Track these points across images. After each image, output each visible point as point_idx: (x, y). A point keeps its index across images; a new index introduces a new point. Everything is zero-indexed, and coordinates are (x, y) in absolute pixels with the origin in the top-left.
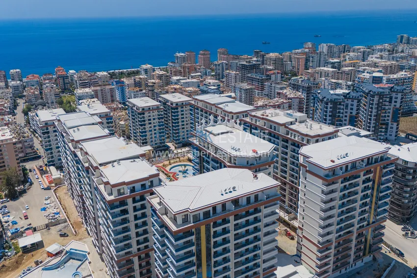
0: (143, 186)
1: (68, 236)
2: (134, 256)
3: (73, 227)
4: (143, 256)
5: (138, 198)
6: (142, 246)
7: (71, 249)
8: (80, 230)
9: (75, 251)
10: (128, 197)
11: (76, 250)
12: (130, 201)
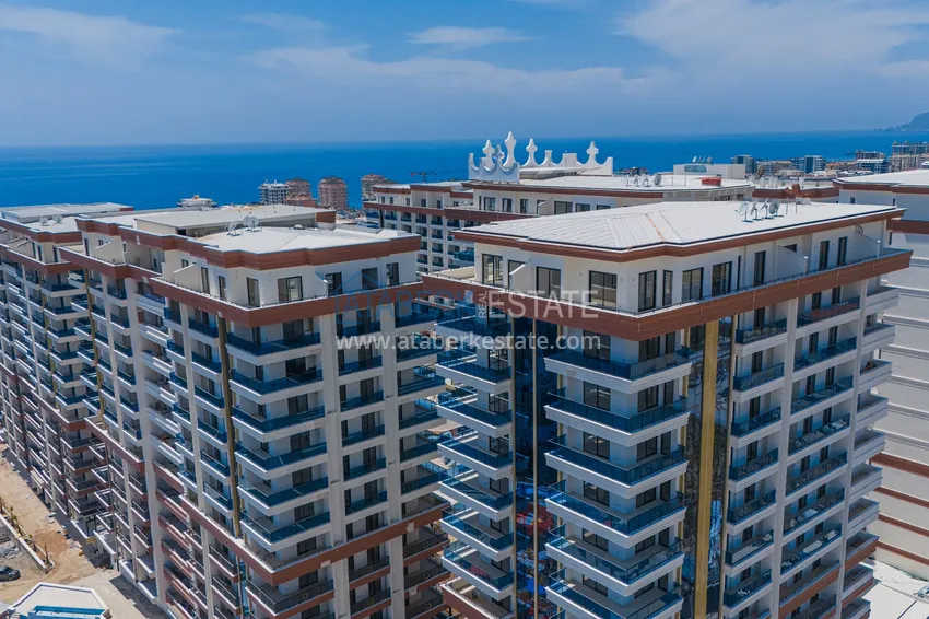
0: (369, 276)
1: (18, 576)
2: (334, 557)
3: (35, 550)
4: (361, 558)
5: (351, 318)
6: (359, 517)
7: (38, 609)
8: (61, 555)
9: (55, 614)
10: (321, 308)
11: (58, 610)
12: (326, 324)
